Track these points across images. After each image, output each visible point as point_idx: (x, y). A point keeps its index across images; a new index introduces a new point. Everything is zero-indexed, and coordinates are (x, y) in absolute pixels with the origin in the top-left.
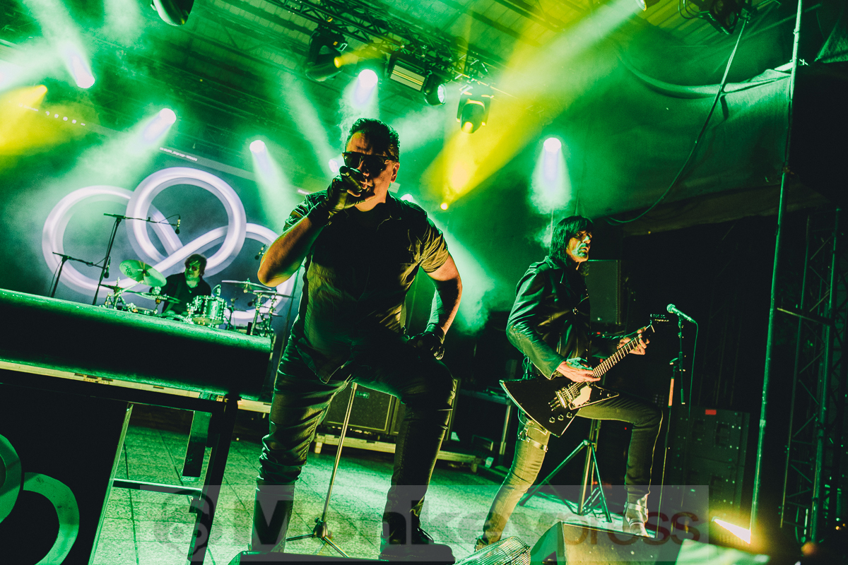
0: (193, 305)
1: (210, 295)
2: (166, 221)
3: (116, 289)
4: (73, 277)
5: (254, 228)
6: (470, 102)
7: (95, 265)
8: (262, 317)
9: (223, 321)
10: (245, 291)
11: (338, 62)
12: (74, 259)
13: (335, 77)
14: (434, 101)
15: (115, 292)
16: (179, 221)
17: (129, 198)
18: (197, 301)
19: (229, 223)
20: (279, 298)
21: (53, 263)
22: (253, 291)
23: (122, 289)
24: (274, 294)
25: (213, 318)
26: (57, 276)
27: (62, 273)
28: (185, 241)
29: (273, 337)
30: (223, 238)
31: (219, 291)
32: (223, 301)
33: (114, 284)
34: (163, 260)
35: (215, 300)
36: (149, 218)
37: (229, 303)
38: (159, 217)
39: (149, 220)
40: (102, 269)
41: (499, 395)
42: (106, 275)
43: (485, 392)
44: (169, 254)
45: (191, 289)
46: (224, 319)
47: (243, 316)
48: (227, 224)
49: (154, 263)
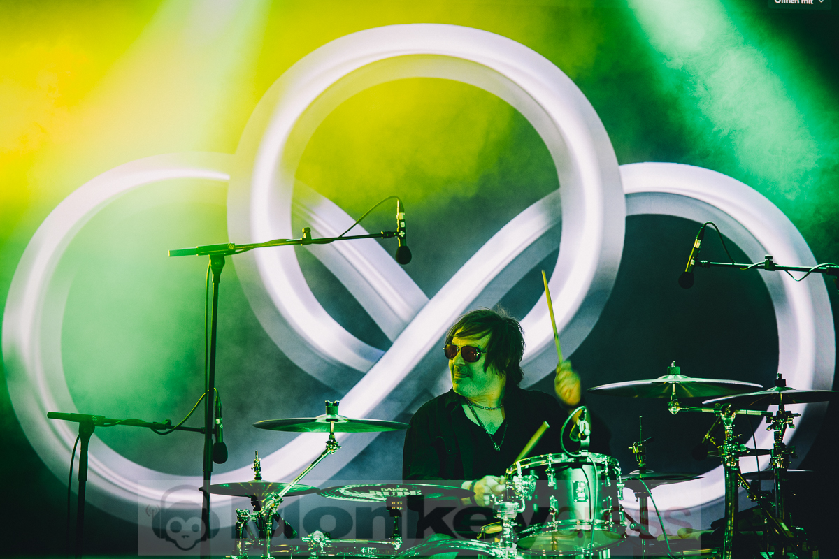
1: (557, 450)
3: (255, 492)
7: (179, 428)
8: (753, 489)
10: (674, 409)
12: (112, 424)
17: (226, 176)
22: (698, 402)
23: (276, 487)
24: (773, 399)
28: (430, 282)
30: (553, 235)
31: (584, 427)
32: (604, 459)
34: (376, 360)
35: (578, 464)
37: (629, 463)
40: (202, 437)
42: (220, 454)
48: (555, 185)
49: (349, 377)
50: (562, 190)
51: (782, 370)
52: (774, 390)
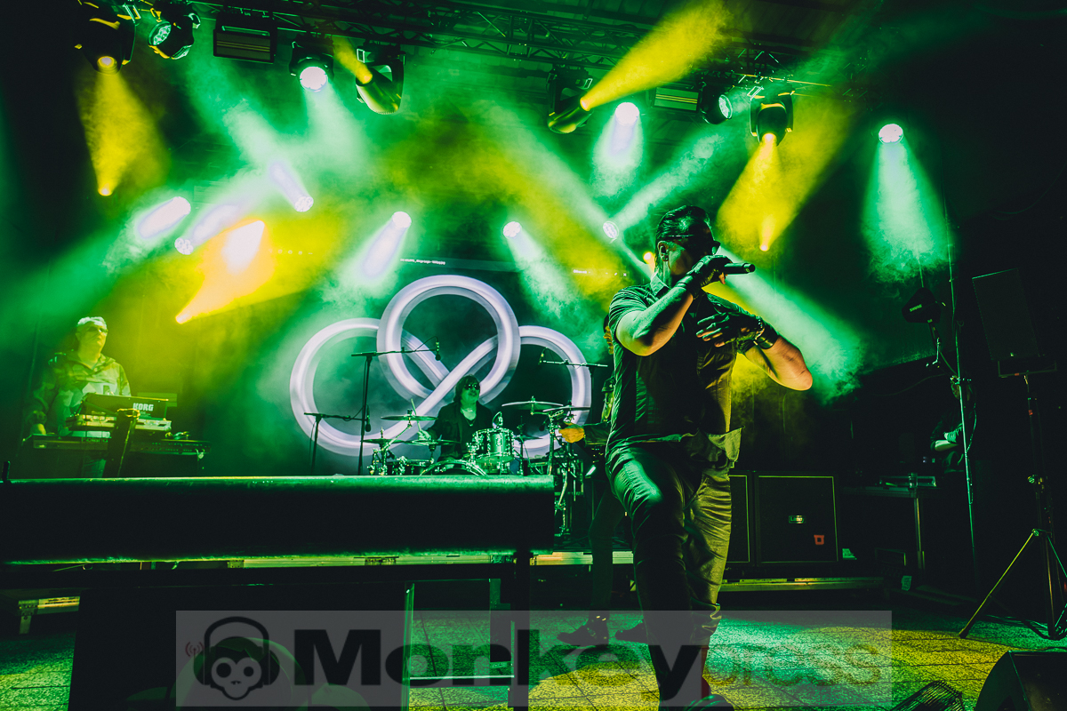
0: (474, 443)
3: (381, 443)
5: (528, 331)
6: (764, 106)
7: (353, 419)
8: (560, 441)
9: (513, 456)
10: (532, 413)
11: (586, 103)
12: (328, 417)
13: (585, 123)
14: (717, 118)
15: (381, 447)
16: (438, 343)
17: (377, 327)
18: (478, 439)
19: (498, 330)
20: (577, 414)
21: (307, 424)
22: (541, 411)
23: (388, 441)
24: (568, 410)
25: (500, 455)
26: (313, 439)
27: (319, 434)
28: (450, 366)
29: (579, 464)
31: (501, 419)
32: (508, 431)
33: (378, 436)
34: (430, 394)
35: (498, 432)
36: (403, 348)
37: (517, 433)
39: (403, 352)
40: (361, 422)
41: (899, 486)
42: (368, 428)
43: (879, 485)
44: (435, 384)
46: (514, 453)
47: (538, 445)
48: (496, 333)
49: (419, 400)
50: (498, 335)
51: (573, 401)
52: (568, 407)
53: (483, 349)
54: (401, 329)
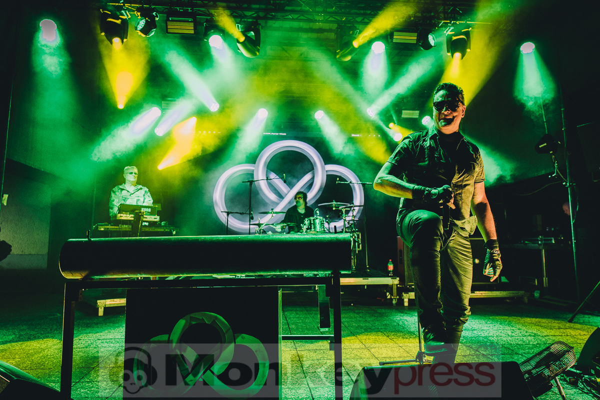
0: (305, 225)
1: (313, 216)
2: (277, 177)
3: (259, 225)
4: (235, 223)
6: (454, 38)
7: (245, 214)
8: (349, 223)
9: (325, 231)
10: (334, 209)
11: (356, 44)
12: (233, 213)
13: (356, 54)
14: (428, 46)
15: (259, 227)
16: (284, 175)
17: (253, 168)
18: (307, 222)
20: (357, 208)
21: (223, 217)
22: (338, 207)
23: (262, 224)
24: (352, 207)
25: (318, 230)
26: (226, 225)
27: (229, 222)
28: (291, 185)
29: (359, 235)
31: (318, 212)
32: (322, 218)
33: (257, 222)
34: (281, 201)
35: (317, 219)
36: (267, 178)
37: (326, 218)
38: (273, 175)
39: (267, 179)
40: (249, 215)
41: (533, 243)
42: (252, 218)
43: (521, 243)
44: (284, 196)
45: (302, 214)
46: (325, 229)
48: (313, 169)
50: (315, 170)
51: (354, 202)
52: (352, 205)
53: (307, 178)
54: (266, 169)
